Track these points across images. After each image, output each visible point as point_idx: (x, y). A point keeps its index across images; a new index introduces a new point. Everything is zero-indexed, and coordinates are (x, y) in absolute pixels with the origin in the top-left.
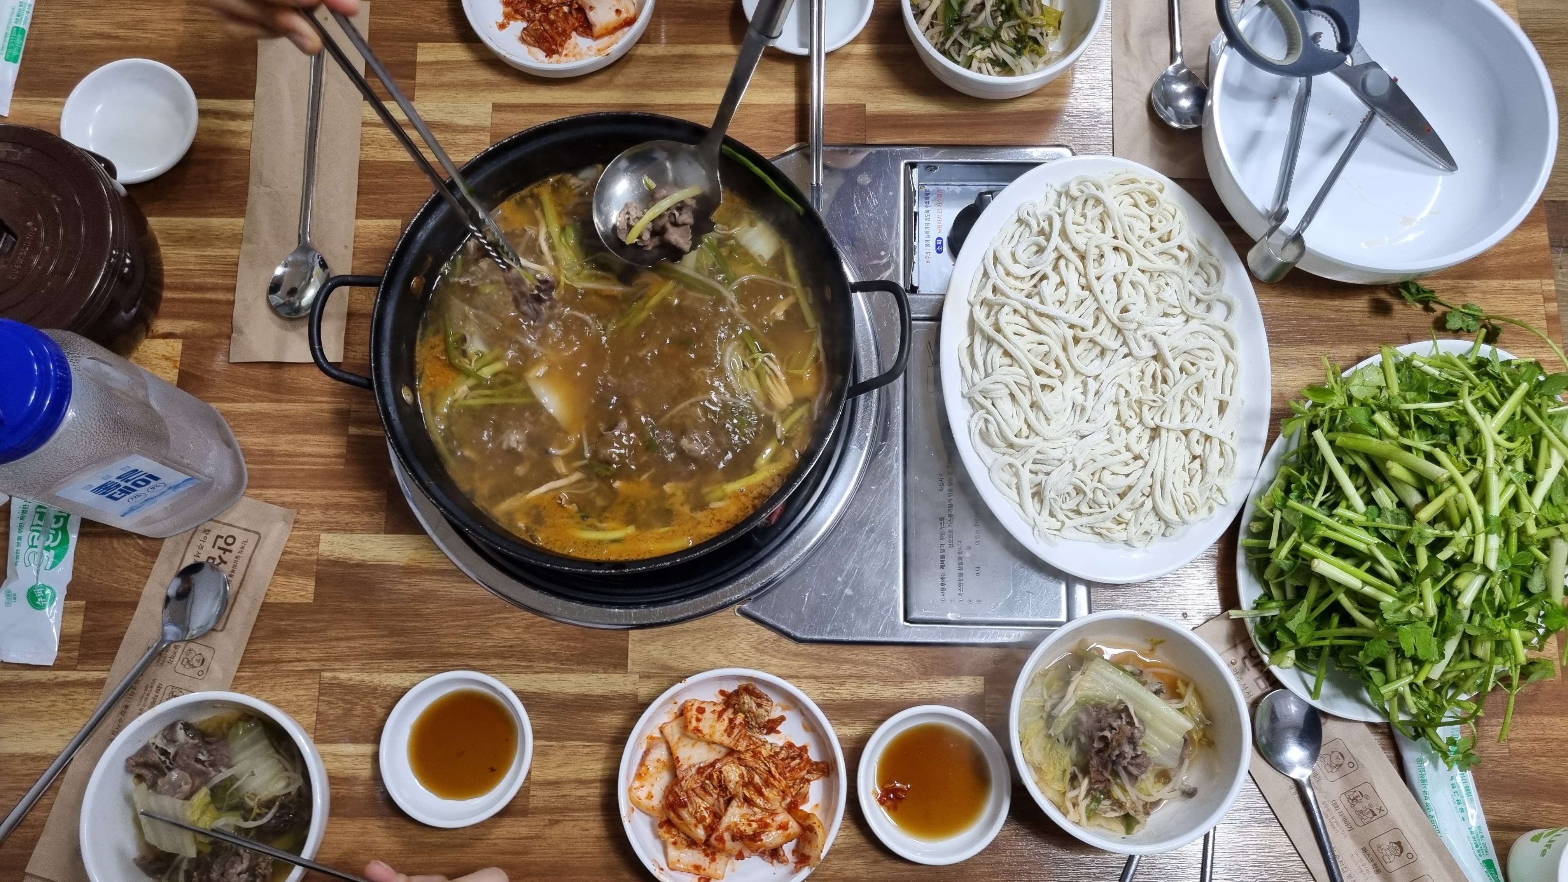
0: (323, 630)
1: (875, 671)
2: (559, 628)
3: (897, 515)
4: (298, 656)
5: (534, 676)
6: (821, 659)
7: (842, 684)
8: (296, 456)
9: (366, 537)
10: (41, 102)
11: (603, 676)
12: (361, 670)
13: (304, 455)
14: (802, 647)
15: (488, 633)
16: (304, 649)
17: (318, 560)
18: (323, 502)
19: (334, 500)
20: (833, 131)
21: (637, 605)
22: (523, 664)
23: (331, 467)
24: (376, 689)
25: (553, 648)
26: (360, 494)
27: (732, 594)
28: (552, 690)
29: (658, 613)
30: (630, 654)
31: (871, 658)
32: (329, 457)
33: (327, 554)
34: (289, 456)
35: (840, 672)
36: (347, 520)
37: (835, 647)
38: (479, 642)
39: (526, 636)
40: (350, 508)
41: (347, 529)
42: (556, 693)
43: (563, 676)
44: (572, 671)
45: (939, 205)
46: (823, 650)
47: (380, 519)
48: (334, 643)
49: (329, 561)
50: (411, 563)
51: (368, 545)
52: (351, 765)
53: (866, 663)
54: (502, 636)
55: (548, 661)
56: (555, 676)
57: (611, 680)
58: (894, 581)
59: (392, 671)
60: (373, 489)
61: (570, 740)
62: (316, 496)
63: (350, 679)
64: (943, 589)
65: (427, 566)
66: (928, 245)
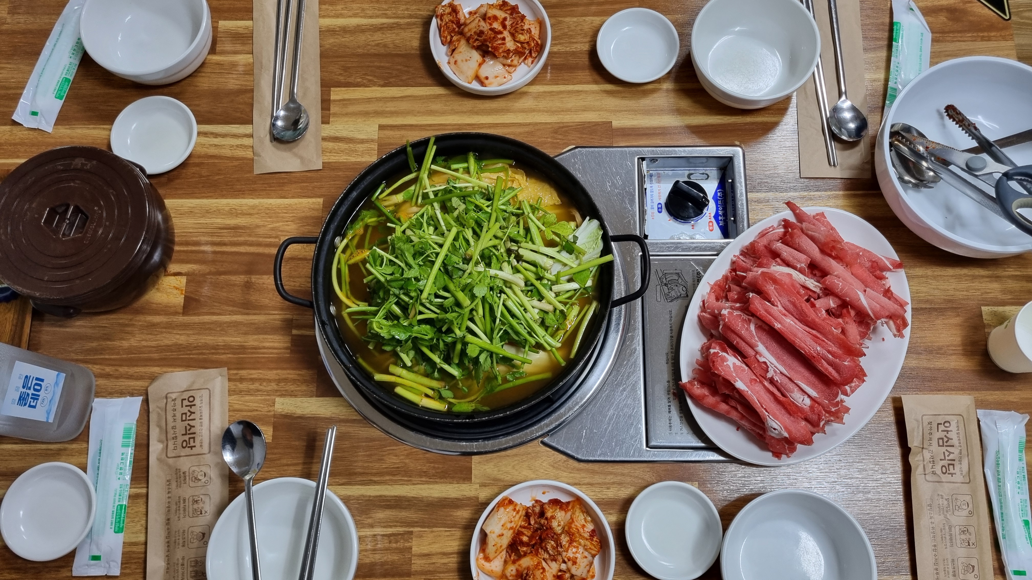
0: (279, 459)
1: (628, 479)
2: (428, 455)
3: (639, 380)
4: (263, 476)
5: (412, 487)
6: (594, 472)
7: (608, 488)
8: (260, 348)
9: (305, 399)
10: (94, 128)
11: (457, 485)
13: (264, 348)
14: (582, 465)
15: (382, 460)
16: (266, 472)
17: (274, 415)
18: (277, 377)
19: (284, 376)
20: (592, 139)
21: (477, 440)
22: (406, 479)
23: (281, 355)
25: (425, 469)
26: (300, 372)
27: (537, 432)
28: (424, 495)
29: (490, 444)
30: (473, 471)
31: (626, 471)
32: (280, 349)
33: (280, 410)
34: (255, 348)
35: (607, 481)
36: (292, 389)
37: (603, 464)
38: (377, 465)
39: (407, 461)
40: (294, 381)
41: (292, 394)
42: (427, 497)
43: (431, 486)
44: (436, 483)
45: (659, 182)
46: (596, 466)
47: (313, 387)
48: (286, 468)
49: (282, 415)
50: (333, 416)
51: (306, 405)
53: (623, 475)
54: (391, 461)
55: (421, 476)
56: (426, 486)
57: (461, 488)
58: (639, 422)
60: (308, 369)
61: (437, 527)
62: (272, 374)
64: (670, 427)
65: (343, 417)
66: (653, 208)
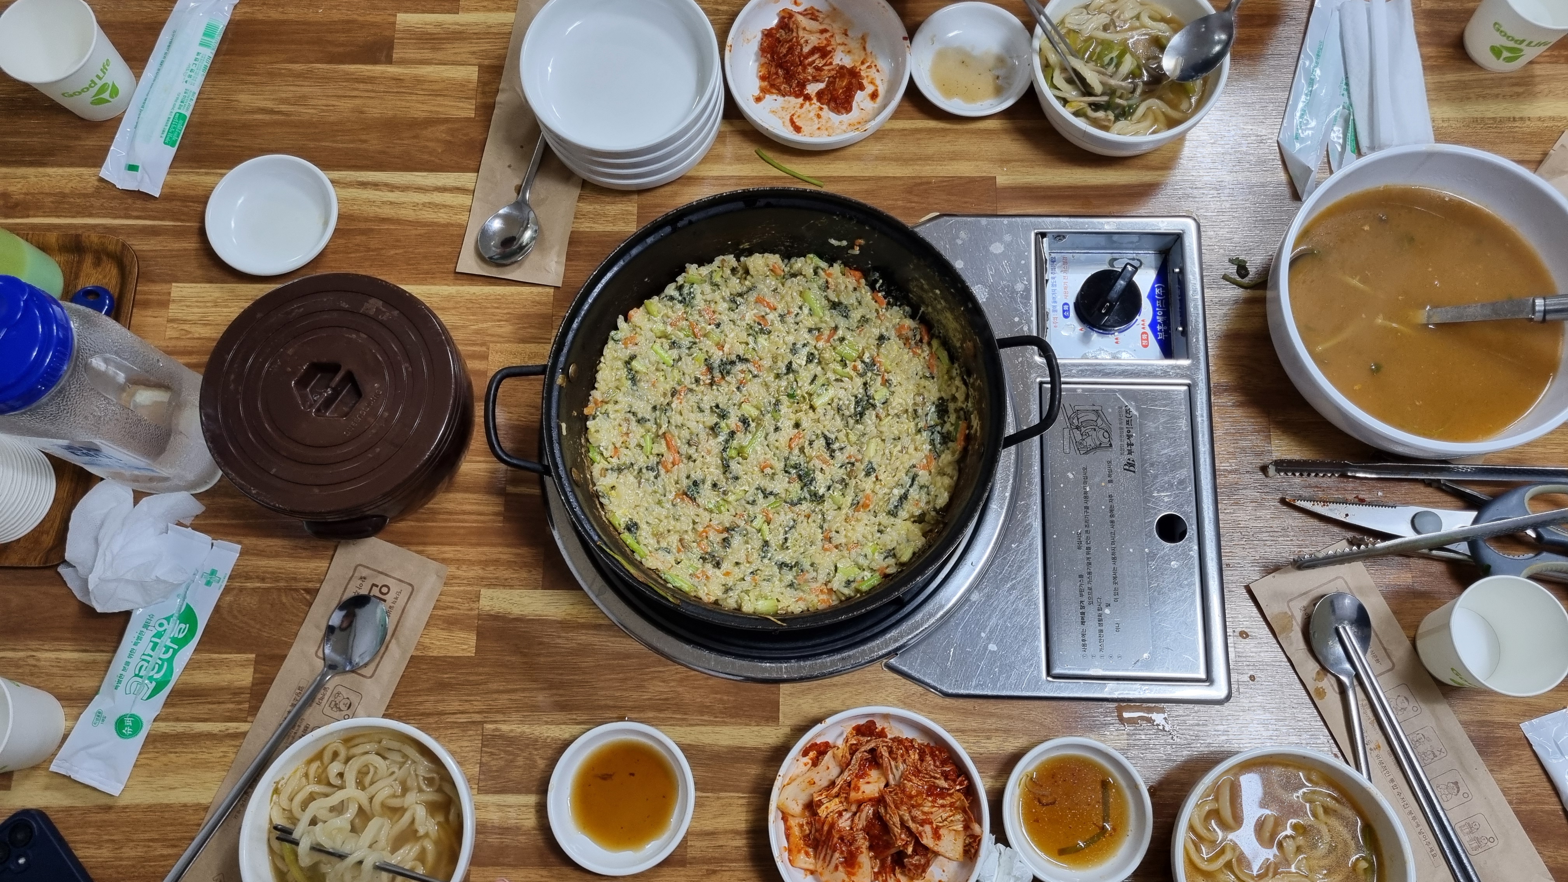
0: (485, 683)
1: (1019, 725)
2: (711, 682)
3: (1037, 573)
4: (461, 708)
5: (689, 728)
6: (966, 713)
7: (989, 738)
8: (456, 513)
9: (525, 592)
10: (207, 174)
11: (756, 728)
12: (522, 722)
13: (464, 513)
14: (948, 701)
15: (644, 687)
16: (467, 701)
17: (479, 615)
18: (484, 558)
19: (494, 557)
20: (966, 203)
21: (788, 659)
22: (679, 716)
23: (490, 525)
24: (536, 741)
25: (707, 702)
26: (519, 551)
27: (879, 649)
28: (707, 742)
29: (807, 666)
30: (781, 707)
31: (1016, 712)
32: (488, 515)
33: (488, 608)
34: (450, 513)
35: (986, 726)
36: (506, 576)
37: (980, 701)
38: (635, 695)
39: (680, 689)
40: (509, 564)
41: (505, 584)
42: (710, 745)
43: (717, 729)
44: (725, 724)
45: (1065, 271)
46: (969, 704)
47: (537, 575)
48: (495, 696)
49: (492, 615)
50: (569, 618)
51: (526, 600)
52: (514, 815)
53: (1010, 717)
54: (656, 689)
55: (702, 713)
56: (709, 729)
57: (763, 733)
58: (1036, 637)
59: (552, 723)
60: (530, 546)
61: (726, 791)
62: (473, 553)
63: (511, 731)
64: (1084, 645)
65: (583, 621)
66: (1056, 311)
